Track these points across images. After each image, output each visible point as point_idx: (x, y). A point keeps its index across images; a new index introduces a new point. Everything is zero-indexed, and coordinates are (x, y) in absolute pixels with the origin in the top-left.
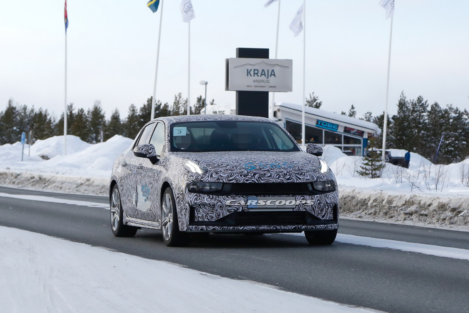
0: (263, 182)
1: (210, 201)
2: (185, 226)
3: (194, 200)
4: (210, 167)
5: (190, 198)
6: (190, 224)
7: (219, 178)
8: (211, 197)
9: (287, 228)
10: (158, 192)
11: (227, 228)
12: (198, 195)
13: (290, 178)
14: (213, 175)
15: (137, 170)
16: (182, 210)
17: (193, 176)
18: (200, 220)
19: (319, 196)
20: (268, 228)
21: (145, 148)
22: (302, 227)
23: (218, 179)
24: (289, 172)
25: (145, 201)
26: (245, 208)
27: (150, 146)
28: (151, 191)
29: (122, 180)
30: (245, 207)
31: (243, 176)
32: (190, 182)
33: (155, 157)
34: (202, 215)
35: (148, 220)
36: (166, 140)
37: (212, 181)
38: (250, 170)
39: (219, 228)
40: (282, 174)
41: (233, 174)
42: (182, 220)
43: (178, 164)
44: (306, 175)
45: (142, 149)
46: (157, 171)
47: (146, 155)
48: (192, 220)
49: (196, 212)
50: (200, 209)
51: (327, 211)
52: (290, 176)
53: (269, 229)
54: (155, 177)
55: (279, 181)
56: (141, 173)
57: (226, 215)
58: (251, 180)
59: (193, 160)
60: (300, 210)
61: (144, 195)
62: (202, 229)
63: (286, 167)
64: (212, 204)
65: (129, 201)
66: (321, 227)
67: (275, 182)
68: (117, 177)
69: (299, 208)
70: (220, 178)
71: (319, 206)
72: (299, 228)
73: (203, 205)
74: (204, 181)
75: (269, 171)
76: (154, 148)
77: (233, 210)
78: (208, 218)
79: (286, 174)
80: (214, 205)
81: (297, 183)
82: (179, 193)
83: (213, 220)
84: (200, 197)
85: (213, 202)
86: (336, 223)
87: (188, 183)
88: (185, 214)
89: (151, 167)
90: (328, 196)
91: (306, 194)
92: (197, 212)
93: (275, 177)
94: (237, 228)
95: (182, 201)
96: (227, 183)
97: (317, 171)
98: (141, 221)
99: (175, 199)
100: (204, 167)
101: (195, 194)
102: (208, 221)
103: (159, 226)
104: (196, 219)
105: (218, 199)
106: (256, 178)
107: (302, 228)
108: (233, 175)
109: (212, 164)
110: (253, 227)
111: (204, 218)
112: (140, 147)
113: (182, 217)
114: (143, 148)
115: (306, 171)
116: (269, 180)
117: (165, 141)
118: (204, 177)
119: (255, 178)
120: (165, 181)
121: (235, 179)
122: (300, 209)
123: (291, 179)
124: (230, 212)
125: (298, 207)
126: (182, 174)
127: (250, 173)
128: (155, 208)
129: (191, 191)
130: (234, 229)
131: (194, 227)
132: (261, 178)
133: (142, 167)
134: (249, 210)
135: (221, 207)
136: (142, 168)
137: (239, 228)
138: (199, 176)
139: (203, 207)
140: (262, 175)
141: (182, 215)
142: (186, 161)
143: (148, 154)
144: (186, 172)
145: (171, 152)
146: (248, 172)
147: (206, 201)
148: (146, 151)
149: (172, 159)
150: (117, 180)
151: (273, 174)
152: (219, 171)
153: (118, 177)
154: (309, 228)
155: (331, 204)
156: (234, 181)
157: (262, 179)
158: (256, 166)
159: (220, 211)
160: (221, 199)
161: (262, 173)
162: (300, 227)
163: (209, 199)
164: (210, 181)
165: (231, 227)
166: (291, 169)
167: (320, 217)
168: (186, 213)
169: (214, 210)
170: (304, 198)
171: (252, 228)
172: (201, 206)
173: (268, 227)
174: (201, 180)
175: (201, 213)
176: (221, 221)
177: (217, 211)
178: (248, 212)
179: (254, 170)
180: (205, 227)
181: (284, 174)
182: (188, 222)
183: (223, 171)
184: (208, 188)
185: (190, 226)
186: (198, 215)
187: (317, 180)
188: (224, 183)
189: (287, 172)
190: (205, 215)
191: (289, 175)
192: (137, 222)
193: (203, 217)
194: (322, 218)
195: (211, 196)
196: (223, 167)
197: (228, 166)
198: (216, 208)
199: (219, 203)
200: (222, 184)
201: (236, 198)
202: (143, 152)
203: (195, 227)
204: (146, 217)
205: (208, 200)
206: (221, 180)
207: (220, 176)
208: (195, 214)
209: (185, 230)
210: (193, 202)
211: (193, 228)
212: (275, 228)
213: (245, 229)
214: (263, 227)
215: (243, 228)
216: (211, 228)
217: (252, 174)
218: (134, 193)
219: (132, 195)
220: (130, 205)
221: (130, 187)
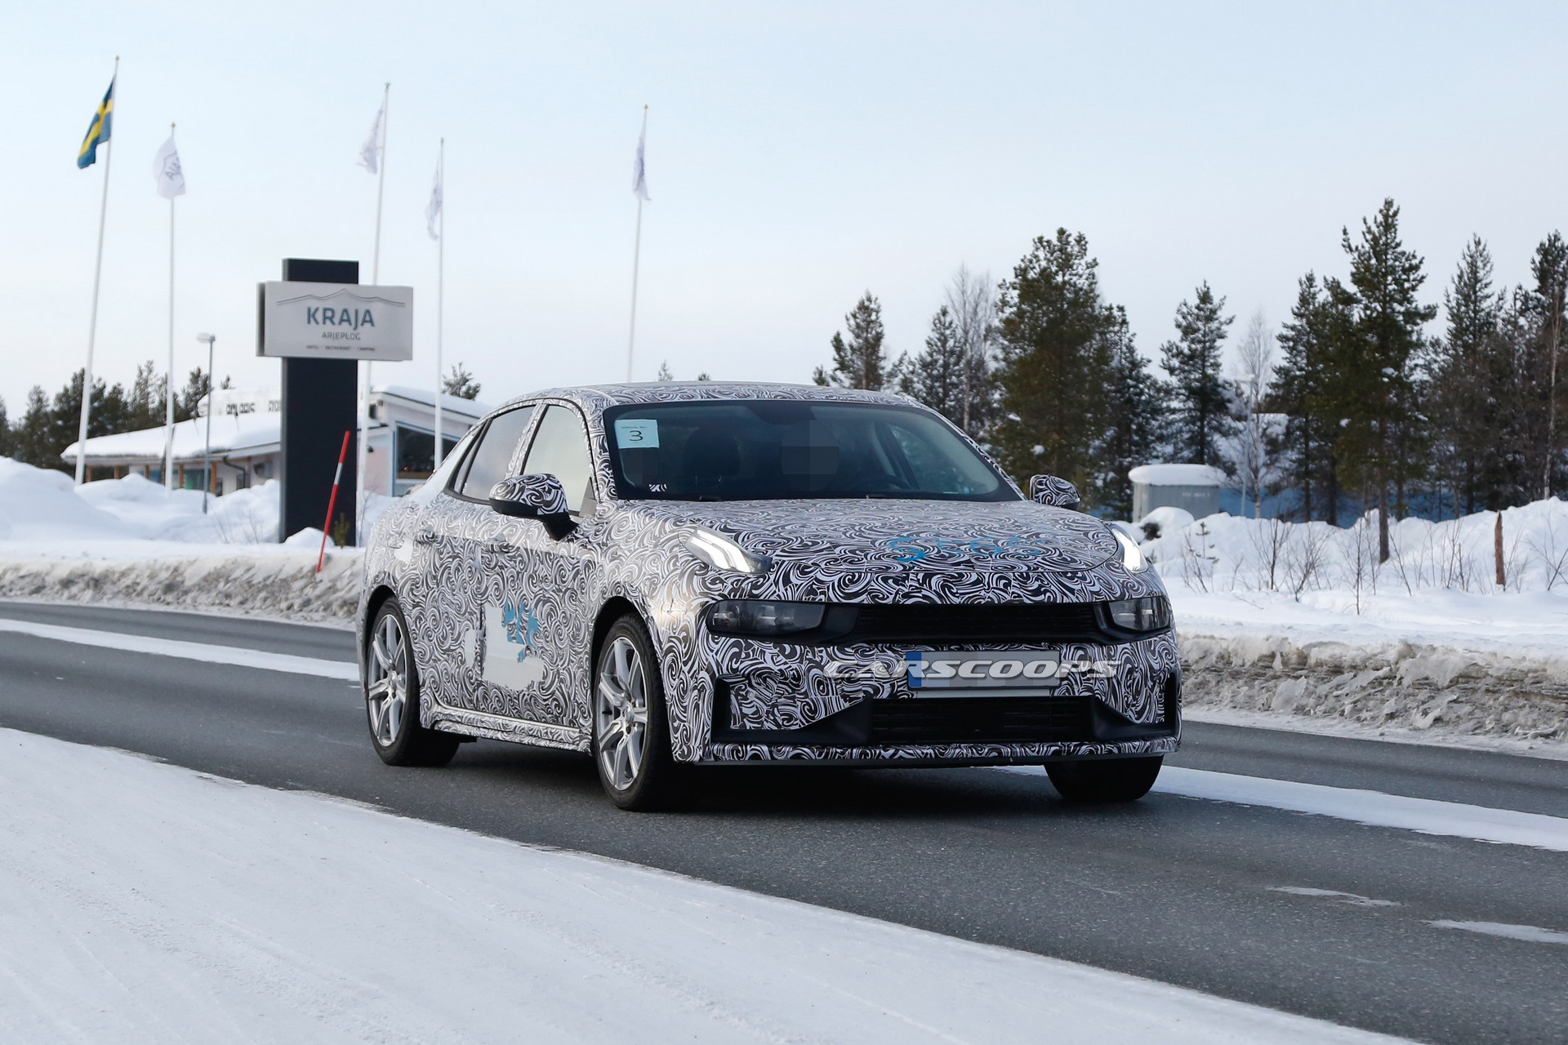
0: (956, 601)
1: (785, 663)
2: (695, 744)
3: (731, 660)
4: (778, 552)
5: (716, 654)
6: (714, 740)
7: (814, 586)
8: (788, 650)
9: (1033, 751)
10: (579, 630)
11: (842, 753)
12: (744, 645)
13: (1042, 589)
14: (792, 578)
15: (482, 557)
16: (685, 692)
17: (722, 582)
18: (749, 725)
19: (1130, 648)
20: (972, 753)
21: (530, 487)
22: (1079, 750)
23: (811, 591)
24: (1034, 569)
25: (522, 657)
26: (901, 688)
27: (548, 481)
28: (546, 625)
29: (418, 588)
30: (899, 684)
31: (890, 581)
32: (713, 599)
33: (566, 515)
34: (754, 709)
35: (531, 719)
36: (598, 461)
37: (790, 599)
38: (911, 563)
39: (813, 753)
40: (1014, 576)
41: (857, 575)
42: (686, 724)
43: (662, 541)
44: (1088, 580)
45: (522, 490)
46: (575, 561)
47: (535, 508)
48: (721, 726)
49: (733, 698)
50: (748, 691)
51: (1150, 696)
52: (1042, 581)
53: (977, 755)
54: (564, 582)
55: (1008, 598)
56: (501, 567)
57: (836, 711)
58: (920, 595)
59: (714, 527)
60: (1074, 693)
61: (514, 638)
62: (755, 757)
63: (1021, 551)
64: (791, 673)
65: (448, 655)
66: (1134, 748)
67: (996, 602)
68: (398, 577)
69: (1072, 686)
70: (819, 589)
71: (1130, 679)
72: (1069, 751)
73: (759, 676)
74: (762, 598)
75: (973, 567)
76: (561, 486)
77: (861, 695)
78: (775, 720)
79: (1027, 574)
80: (797, 678)
81: (1062, 605)
82: (672, 635)
83: (793, 728)
84: (750, 651)
85: (794, 666)
86: (1174, 734)
87: (708, 602)
88: (697, 706)
89: (545, 549)
90: (1155, 648)
91: (1090, 641)
92: (737, 700)
93: (995, 586)
94: (875, 753)
95: (685, 664)
96: (840, 605)
97: (1118, 565)
98: (500, 720)
99: (659, 655)
100: (756, 551)
101: (733, 640)
102: (775, 728)
103: (580, 741)
104: (735, 724)
105: (810, 656)
106: (934, 588)
107: (1079, 753)
108: (860, 577)
109: (780, 540)
110: (925, 751)
111: (763, 719)
112: (515, 485)
113: (685, 715)
114: (524, 487)
115: (1087, 565)
116: (977, 593)
117: (593, 463)
118: (763, 584)
119: (931, 588)
120: (614, 595)
121: (866, 590)
122: (1073, 689)
123: (1045, 592)
124: (851, 700)
125: (1068, 684)
126: (682, 574)
127: (912, 571)
128: (562, 681)
129: (717, 629)
130: (865, 757)
131: (727, 747)
132: (950, 588)
133: (506, 547)
134: (913, 695)
135: (820, 683)
136: (505, 549)
137: (880, 753)
138: (744, 581)
139: (759, 684)
140: (953, 577)
141: (685, 707)
142: (693, 531)
143: (541, 507)
144: (698, 568)
145: (621, 502)
146: (904, 567)
147: (770, 664)
148: (533, 498)
149: (633, 523)
150: (395, 588)
151: (987, 576)
152: (810, 563)
153: (402, 578)
154: (1099, 752)
155: (1161, 675)
156: (864, 599)
157: (955, 591)
158: (926, 548)
159: (819, 697)
160: (822, 657)
161: (952, 571)
162: (1074, 750)
163: (781, 657)
164: (783, 599)
165: (854, 750)
166: (1039, 559)
167: (1131, 715)
168: (700, 703)
169: (798, 694)
170: (1086, 653)
171: (923, 753)
172: (753, 681)
173: (974, 750)
174: (751, 595)
175: (751, 702)
176: (821, 731)
177: (807, 697)
178: (911, 700)
179: (924, 561)
180: (765, 748)
181: (1021, 575)
182: (709, 732)
183: (823, 566)
184: (770, 619)
185: (716, 747)
186: (741, 710)
187: (1123, 595)
188: (829, 605)
189: (1029, 568)
190: (765, 708)
191: (1037, 579)
192: (483, 722)
193: (761, 717)
194: (1136, 719)
195: (788, 648)
196: (822, 550)
197: (835, 547)
198: (806, 687)
199: (815, 671)
200: (823, 607)
201: (873, 655)
202: (526, 498)
203: (733, 751)
204: (522, 708)
205: (778, 659)
206: (821, 593)
207: (816, 579)
208: (732, 707)
209: (697, 758)
210: (724, 668)
211: (725, 752)
212: (997, 754)
213: (901, 757)
214: (957, 751)
215: (894, 754)
216: (788, 752)
217: (920, 576)
218: (468, 630)
219: (462, 635)
220: (452, 667)
221: (452, 611)
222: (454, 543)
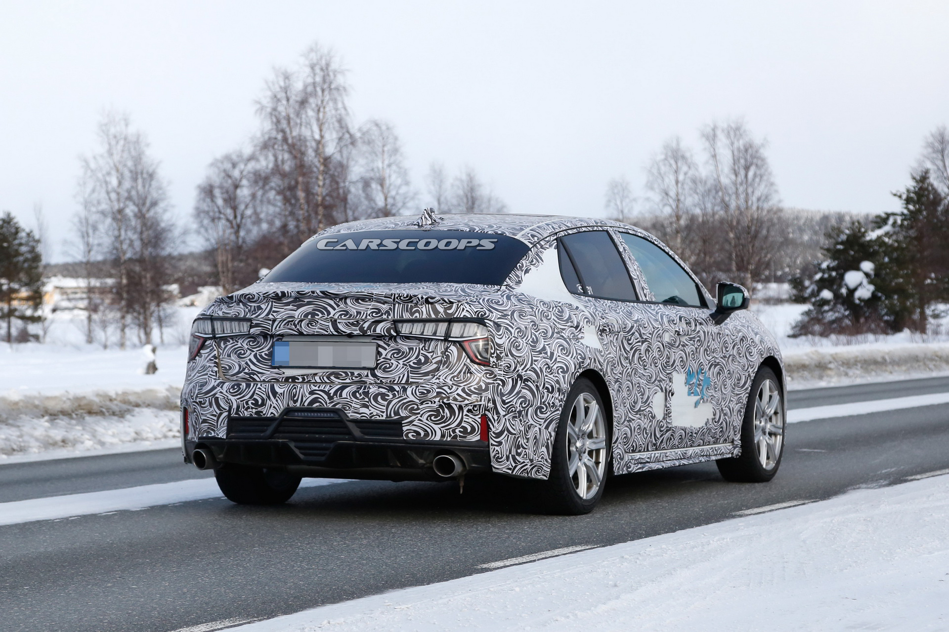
25: (697, 404)
28: (716, 380)
29: (615, 368)
54: (727, 351)
56: (683, 346)
61: (692, 393)
65: (640, 415)
103: (734, 450)
120: (769, 355)
128: (724, 415)
136: (691, 333)
150: (601, 370)
218: (656, 393)
219: (651, 398)
220: (645, 423)
221: (643, 382)
222: (642, 331)
